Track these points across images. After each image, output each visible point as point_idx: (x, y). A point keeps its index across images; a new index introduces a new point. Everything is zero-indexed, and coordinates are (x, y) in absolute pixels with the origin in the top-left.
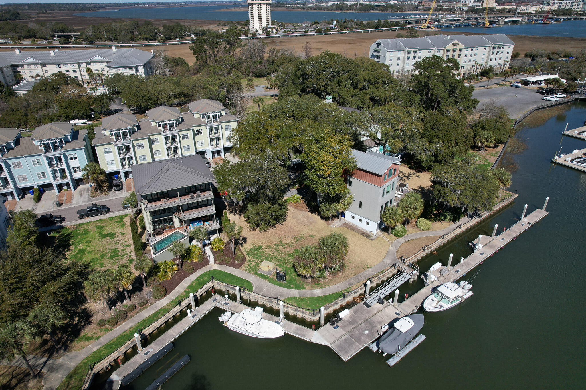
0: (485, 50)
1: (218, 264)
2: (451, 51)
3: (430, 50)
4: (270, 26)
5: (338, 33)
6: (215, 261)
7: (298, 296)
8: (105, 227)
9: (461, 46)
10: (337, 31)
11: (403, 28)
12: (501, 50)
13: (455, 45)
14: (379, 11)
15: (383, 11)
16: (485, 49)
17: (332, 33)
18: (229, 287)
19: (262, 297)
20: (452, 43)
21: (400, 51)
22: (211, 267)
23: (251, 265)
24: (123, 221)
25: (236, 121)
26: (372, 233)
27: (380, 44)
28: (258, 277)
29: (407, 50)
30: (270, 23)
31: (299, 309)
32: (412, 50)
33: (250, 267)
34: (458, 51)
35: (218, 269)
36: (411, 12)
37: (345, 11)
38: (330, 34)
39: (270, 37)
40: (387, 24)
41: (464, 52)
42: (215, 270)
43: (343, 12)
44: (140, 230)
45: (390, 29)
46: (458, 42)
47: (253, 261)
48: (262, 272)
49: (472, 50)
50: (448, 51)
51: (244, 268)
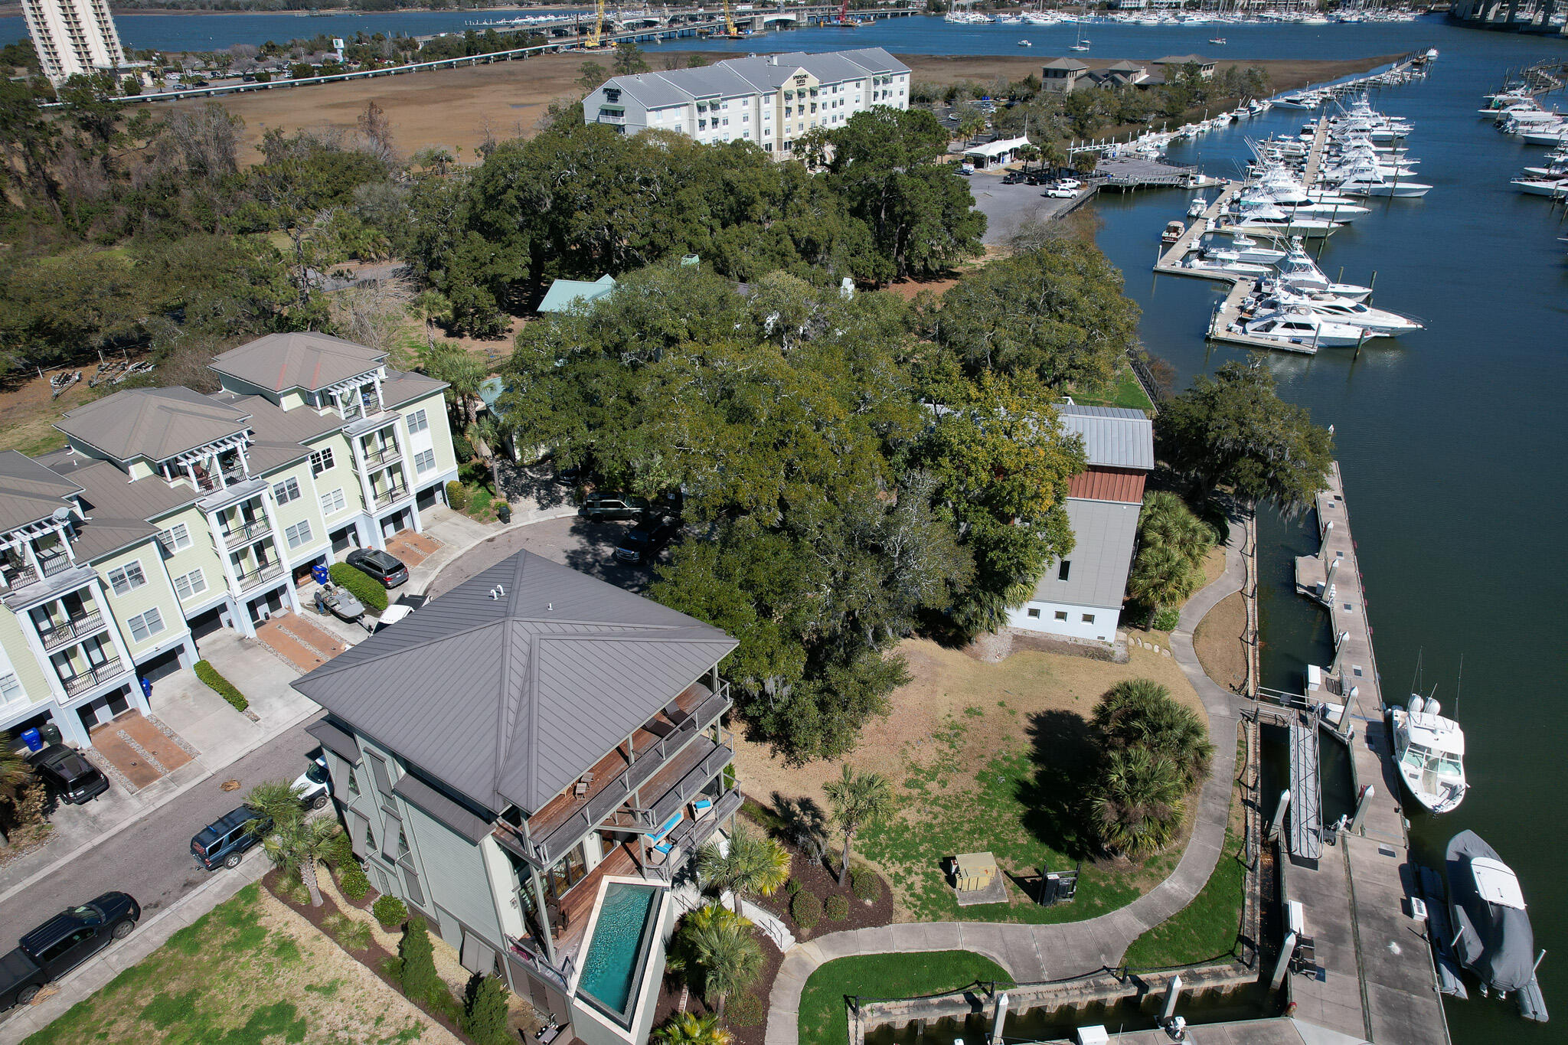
0: (858, 90)
1: (811, 937)
2: (795, 96)
3: (747, 96)
4: (123, 63)
5: (366, 76)
6: (795, 932)
7: (1147, 928)
8: (194, 994)
9: (812, 82)
10: (360, 70)
11: (541, 50)
12: (888, 87)
13: (801, 79)
14: (419, 9)
15: (432, 7)
16: (858, 86)
17: (346, 75)
18: (929, 1005)
19: (1060, 986)
20: (795, 74)
21: (679, 106)
22: (801, 964)
23: (919, 890)
24: (263, 932)
25: (438, 392)
26: (1104, 643)
27: (618, 92)
28: (974, 923)
29: (695, 102)
30: (121, 54)
31: (1197, 970)
32: (708, 101)
33: (919, 898)
34: (808, 94)
35: (831, 957)
36: (508, 8)
37: (322, 12)
38: (343, 79)
39: (144, 100)
40: (491, 42)
41: (820, 99)
42: (825, 967)
43: (316, 13)
44: (390, 941)
45: (507, 55)
46: (805, 72)
47: (909, 871)
48: (972, 899)
49: (834, 91)
50: (788, 97)
51: (908, 912)
